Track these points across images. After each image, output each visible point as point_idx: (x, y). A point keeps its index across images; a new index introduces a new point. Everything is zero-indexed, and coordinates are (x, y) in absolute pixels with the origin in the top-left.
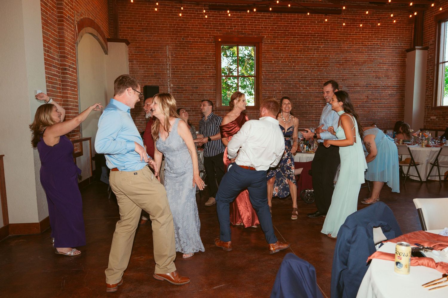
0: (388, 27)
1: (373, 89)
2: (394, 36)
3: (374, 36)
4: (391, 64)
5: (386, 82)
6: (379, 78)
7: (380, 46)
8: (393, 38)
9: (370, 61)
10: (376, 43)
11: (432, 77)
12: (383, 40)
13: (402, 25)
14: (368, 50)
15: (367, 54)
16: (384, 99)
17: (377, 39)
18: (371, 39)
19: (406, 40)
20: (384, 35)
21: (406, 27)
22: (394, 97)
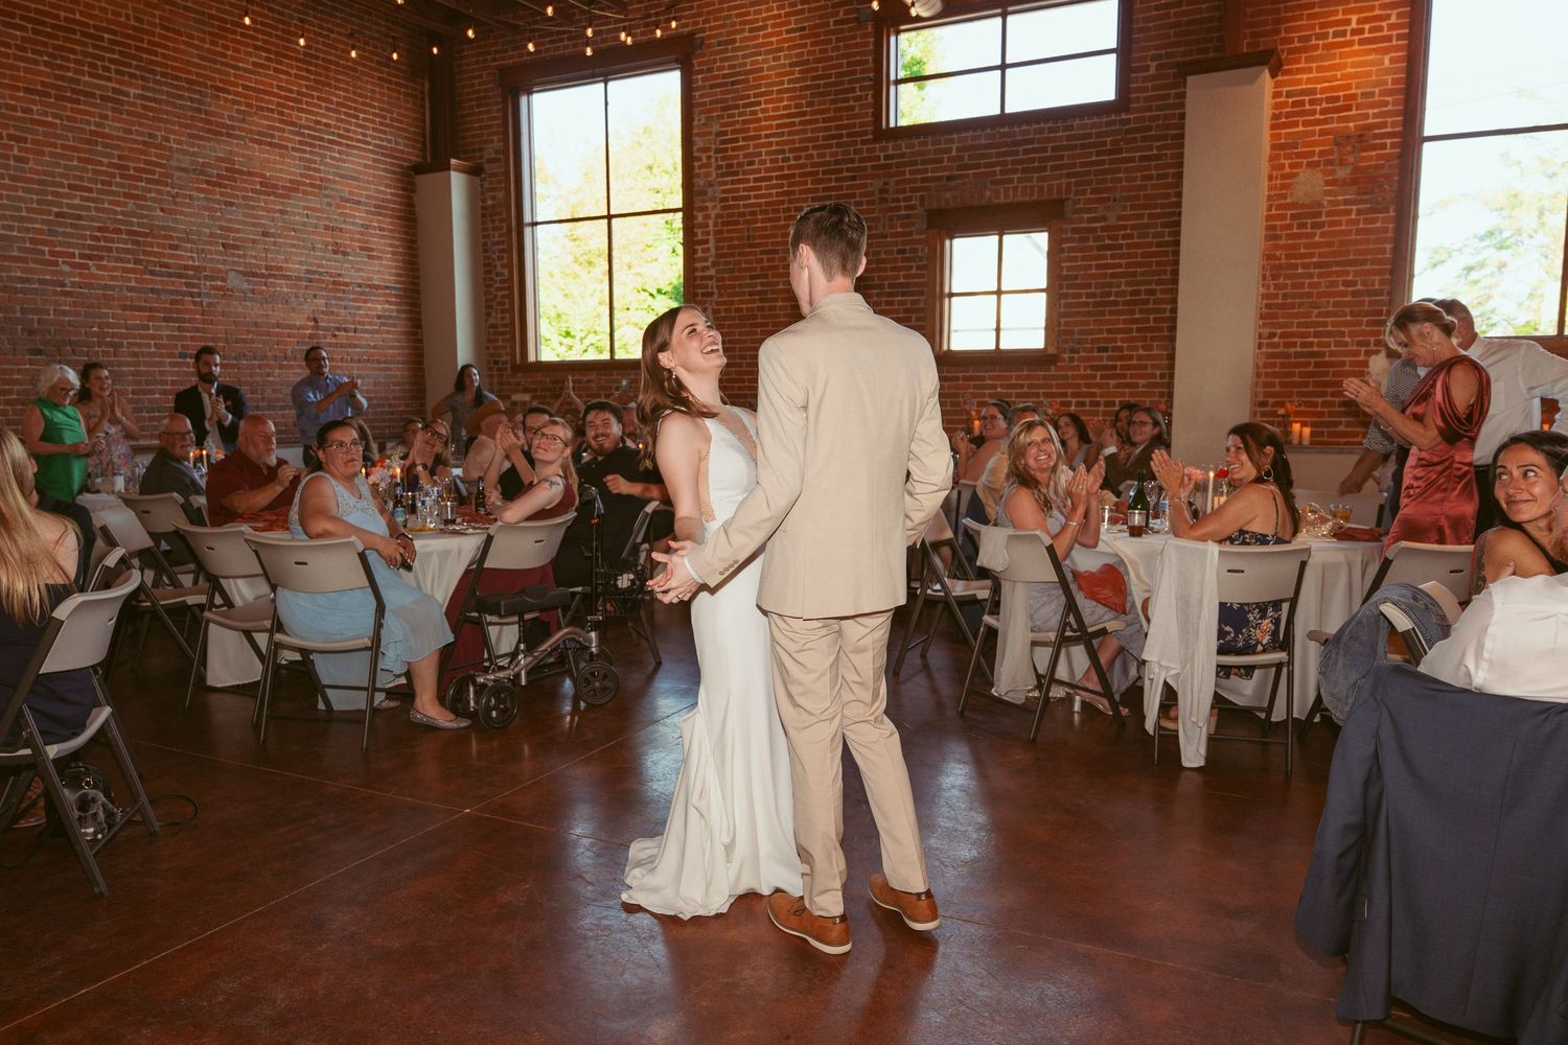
0: (355, 70)
1: (330, 291)
2: (375, 107)
3: (316, 94)
4: (376, 206)
5: (368, 272)
6: (345, 254)
7: (339, 135)
8: (374, 114)
9: (311, 185)
10: (324, 120)
11: (503, 266)
12: (346, 114)
13: (399, 77)
14: (300, 142)
15: (301, 159)
16: (366, 331)
17: (328, 109)
18: (307, 103)
19: (408, 132)
20: (345, 97)
21: (407, 87)
22: (395, 325)
